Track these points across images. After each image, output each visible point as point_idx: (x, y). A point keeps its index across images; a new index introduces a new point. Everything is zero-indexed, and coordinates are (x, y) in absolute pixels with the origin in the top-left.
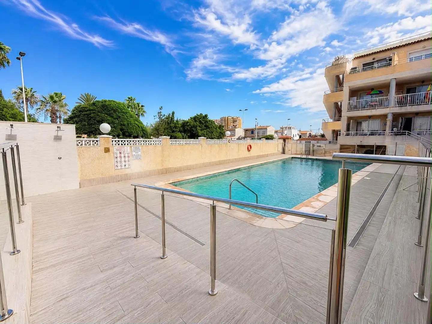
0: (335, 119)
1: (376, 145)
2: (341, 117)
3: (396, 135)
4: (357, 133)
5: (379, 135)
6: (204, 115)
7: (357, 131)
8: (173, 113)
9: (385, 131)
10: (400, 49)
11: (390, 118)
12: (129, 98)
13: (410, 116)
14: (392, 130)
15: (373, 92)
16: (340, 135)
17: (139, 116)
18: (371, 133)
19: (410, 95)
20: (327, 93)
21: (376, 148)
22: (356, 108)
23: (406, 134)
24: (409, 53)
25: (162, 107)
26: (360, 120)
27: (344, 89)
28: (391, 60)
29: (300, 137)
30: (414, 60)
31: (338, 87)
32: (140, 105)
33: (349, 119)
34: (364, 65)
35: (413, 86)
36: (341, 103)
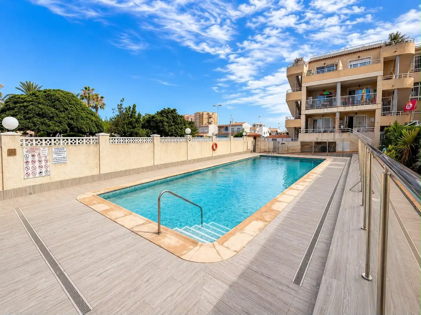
0: (296, 117)
1: (328, 142)
2: (301, 115)
3: (343, 132)
4: (314, 130)
5: (331, 132)
6: (172, 109)
7: (314, 129)
8: (134, 106)
9: (335, 128)
10: (342, 57)
11: (338, 116)
12: (86, 88)
13: (352, 115)
14: (340, 128)
15: (324, 93)
16: (300, 132)
17: (97, 109)
18: (325, 130)
19: (351, 96)
20: (289, 92)
21: (328, 144)
22: (312, 107)
23: (349, 131)
24: (350, 61)
25: (123, 99)
26: (315, 118)
27: (302, 89)
28: (336, 65)
29: (270, 134)
30: (352, 67)
31: (298, 87)
32: (99, 96)
33: (308, 116)
34: (318, 68)
35: (352, 89)
36: (301, 102)
